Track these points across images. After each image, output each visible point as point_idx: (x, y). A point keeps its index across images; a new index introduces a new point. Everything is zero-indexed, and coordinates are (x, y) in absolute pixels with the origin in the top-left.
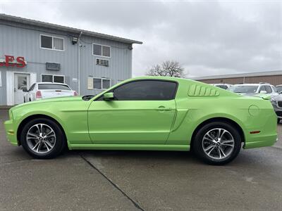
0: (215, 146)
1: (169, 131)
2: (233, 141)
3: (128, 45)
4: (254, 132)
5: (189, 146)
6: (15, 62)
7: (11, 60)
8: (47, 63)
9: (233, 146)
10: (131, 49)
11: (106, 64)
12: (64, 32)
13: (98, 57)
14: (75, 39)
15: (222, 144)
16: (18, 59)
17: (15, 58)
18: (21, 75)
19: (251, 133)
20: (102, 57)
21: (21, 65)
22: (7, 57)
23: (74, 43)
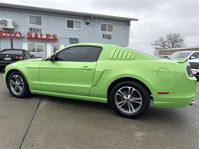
0: (125, 101)
1: (90, 86)
2: (141, 99)
3: (126, 22)
4: (163, 93)
5: (106, 99)
6: (51, 38)
7: (49, 37)
8: (70, 38)
9: (141, 103)
10: (129, 25)
11: (109, 37)
12: (82, 16)
13: (104, 32)
14: (88, 21)
15: (132, 100)
16: (53, 36)
17: (52, 35)
18: (55, 46)
19: (159, 93)
20: (107, 33)
21: (55, 40)
22: (47, 35)
23: (88, 23)
